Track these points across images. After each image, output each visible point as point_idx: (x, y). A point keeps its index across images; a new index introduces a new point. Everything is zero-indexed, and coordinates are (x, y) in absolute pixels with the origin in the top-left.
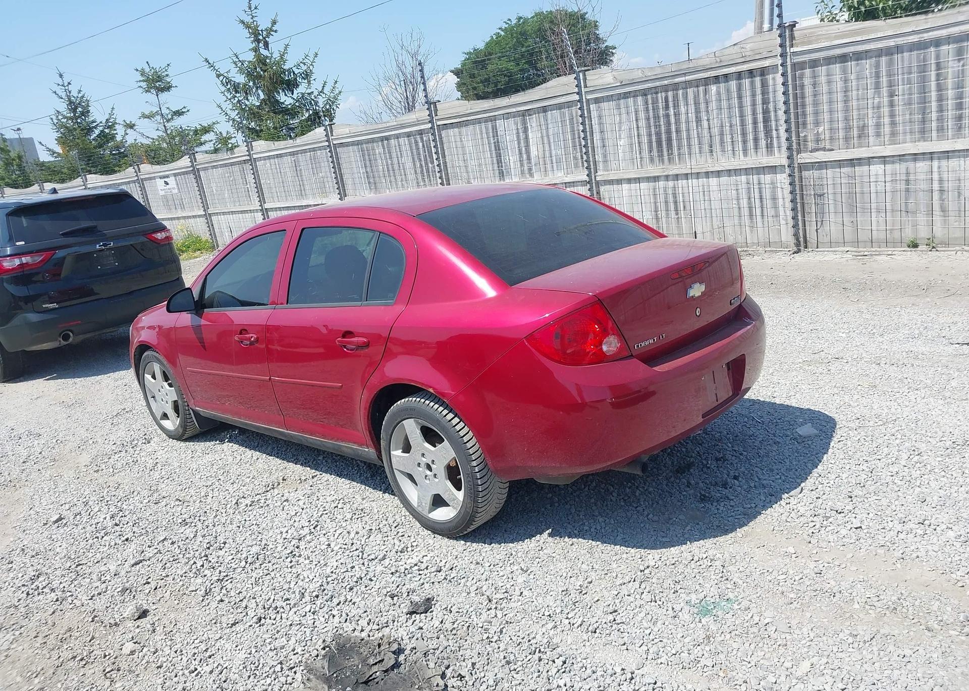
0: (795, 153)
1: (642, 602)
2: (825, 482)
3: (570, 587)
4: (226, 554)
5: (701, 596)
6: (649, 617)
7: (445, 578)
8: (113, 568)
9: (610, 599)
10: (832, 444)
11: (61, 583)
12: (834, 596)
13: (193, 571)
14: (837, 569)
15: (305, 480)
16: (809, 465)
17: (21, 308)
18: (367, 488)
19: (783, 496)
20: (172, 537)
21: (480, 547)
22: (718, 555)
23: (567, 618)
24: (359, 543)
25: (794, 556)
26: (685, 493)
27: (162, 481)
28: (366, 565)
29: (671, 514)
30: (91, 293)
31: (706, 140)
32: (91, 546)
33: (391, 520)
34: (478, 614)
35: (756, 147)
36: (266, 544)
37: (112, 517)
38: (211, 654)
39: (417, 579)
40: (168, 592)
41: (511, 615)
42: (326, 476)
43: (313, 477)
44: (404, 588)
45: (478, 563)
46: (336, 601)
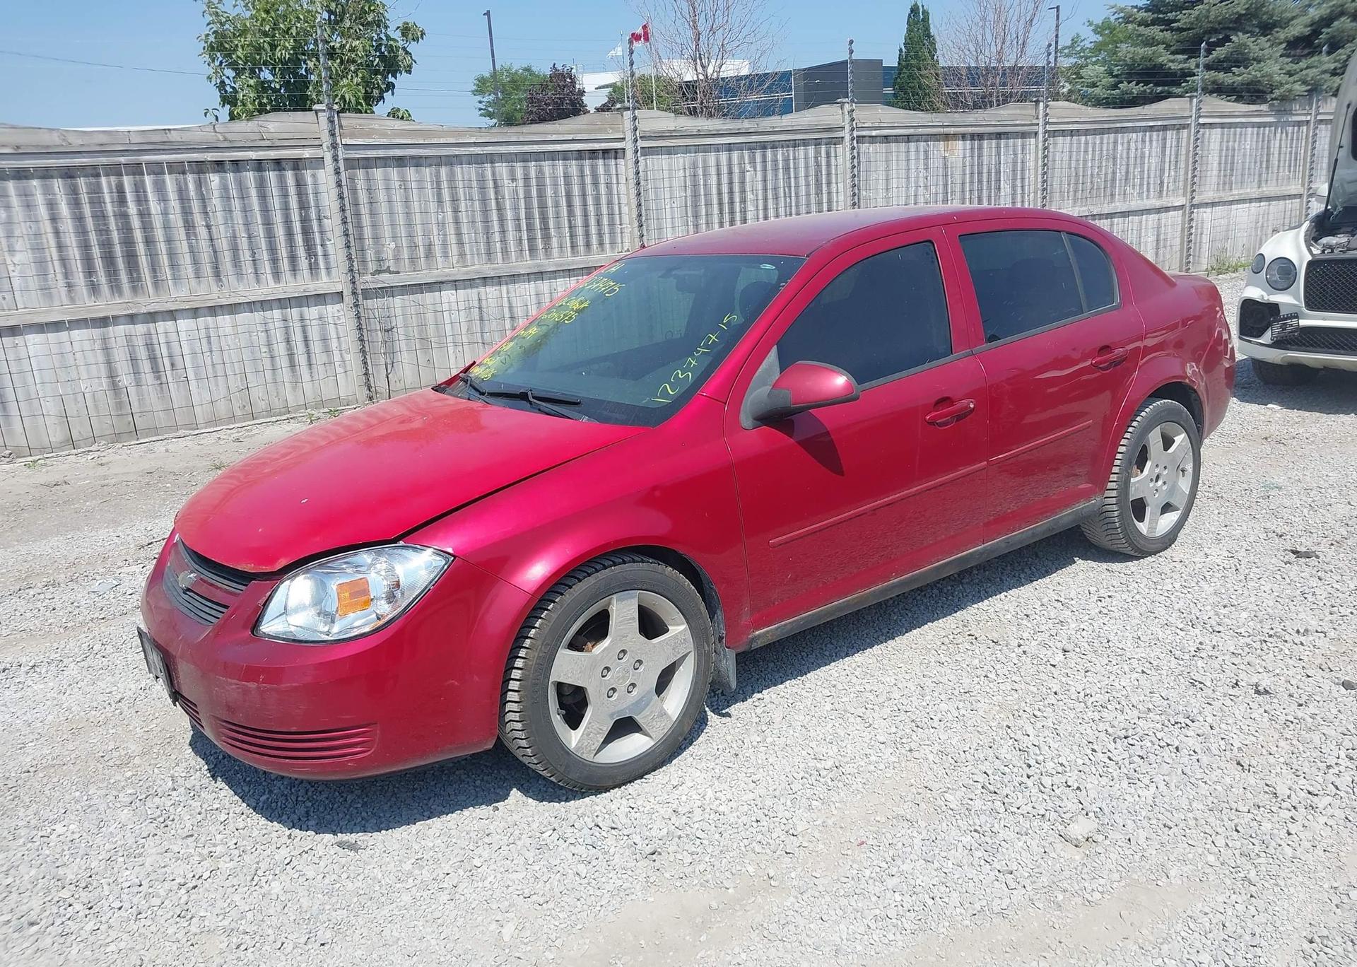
35: (294, 268)
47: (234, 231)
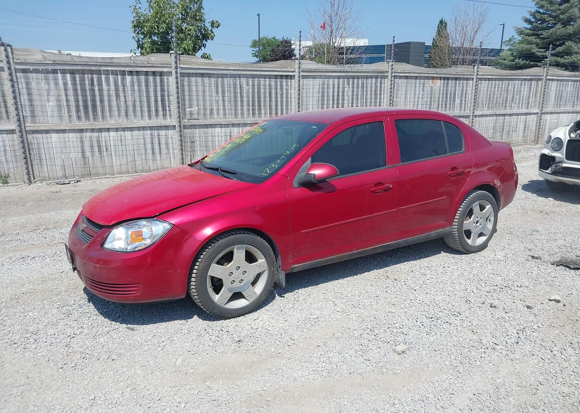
47: (135, 99)
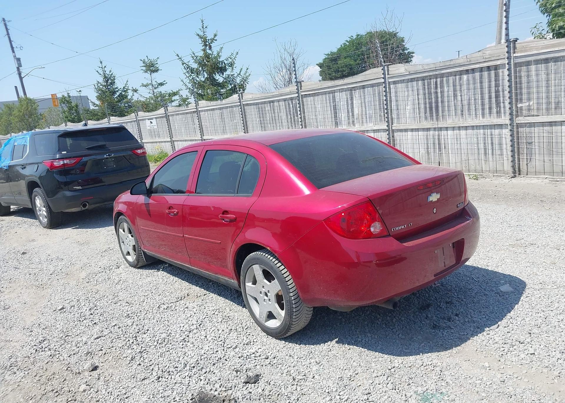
0: (514, 117)
1: (387, 389)
2: (514, 322)
3: (344, 375)
4: (148, 337)
5: (425, 389)
6: (390, 399)
7: (269, 363)
8: (84, 339)
9: (367, 385)
10: (522, 298)
11: (55, 346)
12: (511, 397)
13: (127, 346)
14: (515, 380)
15: (200, 296)
16: (505, 311)
17: (62, 188)
18: (234, 304)
19: (485, 329)
20: (120, 324)
21: (294, 346)
22: (439, 364)
23: (339, 395)
24: (223, 337)
25: (488, 368)
26: (424, 322)
27: (121, 290)
28: (225, 351)
29: (413, 335)
30: (100, 181)
31: (459, 108)
32: (76, 326)
33: (244, 325)
34: (286, 387)
35: (490, 113)
36: (170, 333)
37: (90, 310)
38: (127, 396)
39: (253, 362)
40: (111, 357)
41: (305, 390)
42: (212, 295)
43: (204, 295)
44: (245, 367)
45: (290, 356)
46: (204, 371)
